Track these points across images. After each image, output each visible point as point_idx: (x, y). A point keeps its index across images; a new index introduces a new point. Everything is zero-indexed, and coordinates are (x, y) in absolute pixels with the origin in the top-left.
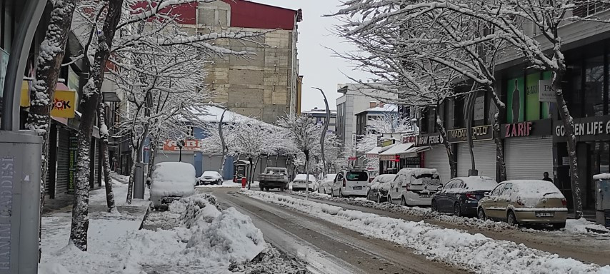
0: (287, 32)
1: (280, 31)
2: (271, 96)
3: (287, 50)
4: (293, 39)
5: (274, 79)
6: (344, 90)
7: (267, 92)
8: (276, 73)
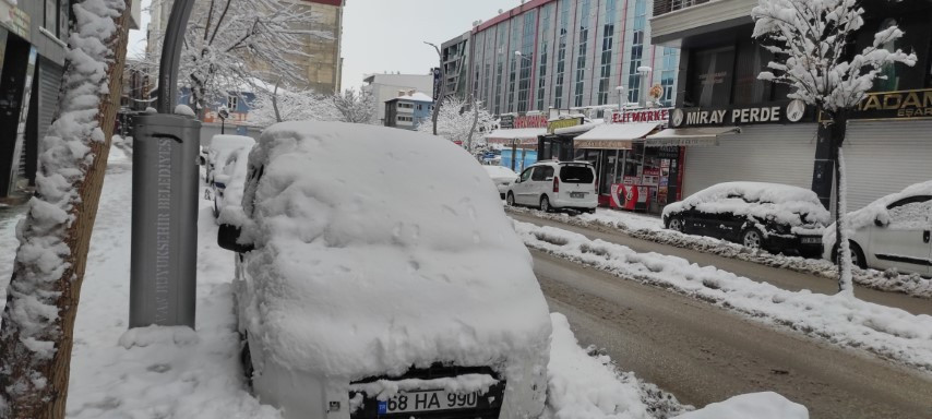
0: (334, 8)
1: (329, 7)
2: (315, 74)
3: (333, 27)
4: (339, 15)
5: (319, 56)
6: (370, 80)
7: (312, 69)
8: (322, 51)
